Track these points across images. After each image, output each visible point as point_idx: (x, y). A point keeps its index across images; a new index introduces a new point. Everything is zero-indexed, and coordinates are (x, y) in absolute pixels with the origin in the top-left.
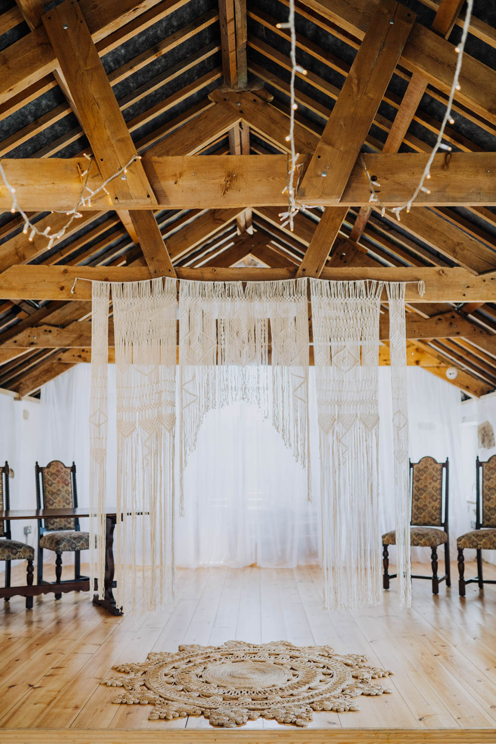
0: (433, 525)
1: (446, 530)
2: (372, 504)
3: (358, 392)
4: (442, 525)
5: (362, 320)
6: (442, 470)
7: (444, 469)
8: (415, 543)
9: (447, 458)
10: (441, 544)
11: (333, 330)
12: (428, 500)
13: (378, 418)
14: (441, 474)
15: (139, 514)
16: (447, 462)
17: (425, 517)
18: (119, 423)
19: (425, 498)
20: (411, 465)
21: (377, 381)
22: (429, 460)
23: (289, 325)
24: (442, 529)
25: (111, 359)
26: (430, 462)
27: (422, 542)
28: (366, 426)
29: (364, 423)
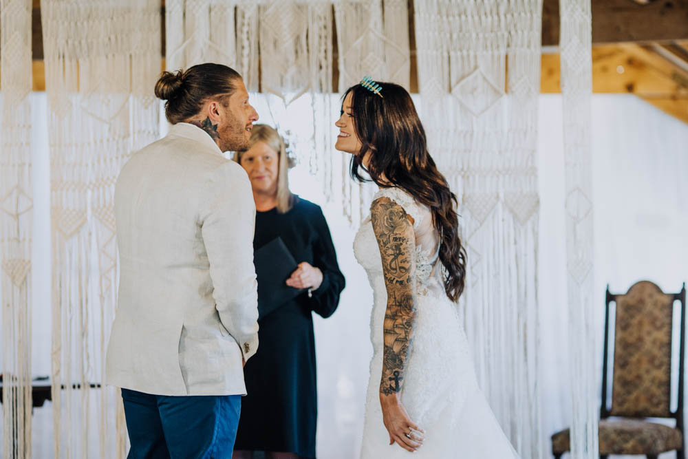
0: (655, 415)
1: (680, 426)
2: (526, 360)
3: (500, 152)
4: (671, 415)
5: (509, 16)
6: (671, 307)
7: (677, 305)
8: (616, 447)
9: (684, 284)
10: (667, 450)
11: (455, 36)
12: (645, 366)
13: (538, 202)
14: (670, 315)
15: (93, 386)
16: (683, 290)
17: (637, 399)
18: (56, 211)
19: (639, 361)
20: (610, 297)
21: (536, 131)
22: (645, 288)
23: (371, 25)
24: (671, 423)
25: (39, 86)
26: (649, 290)
27: (629, 445)
28: (515, 217)
29: (511, 211)
